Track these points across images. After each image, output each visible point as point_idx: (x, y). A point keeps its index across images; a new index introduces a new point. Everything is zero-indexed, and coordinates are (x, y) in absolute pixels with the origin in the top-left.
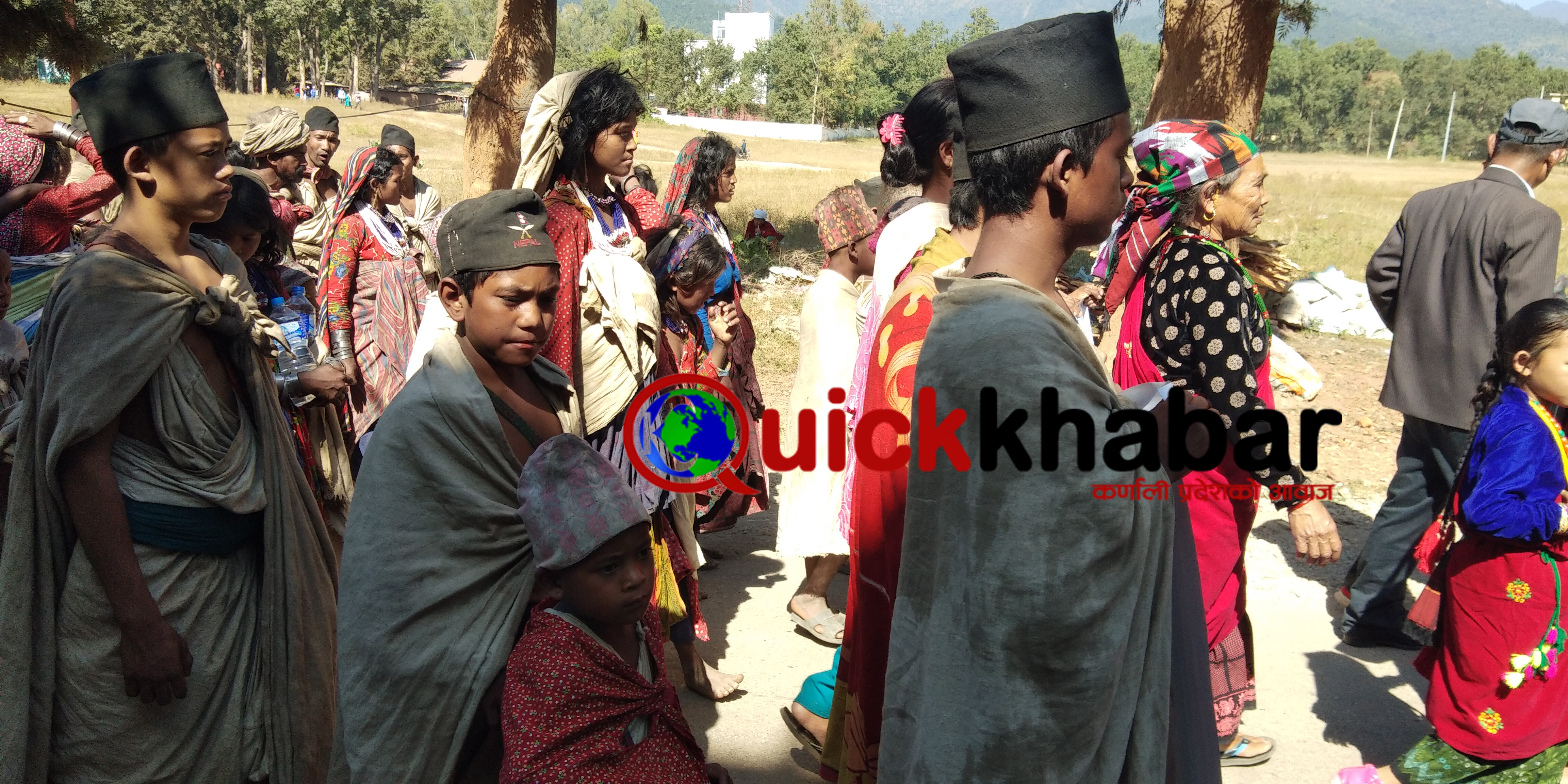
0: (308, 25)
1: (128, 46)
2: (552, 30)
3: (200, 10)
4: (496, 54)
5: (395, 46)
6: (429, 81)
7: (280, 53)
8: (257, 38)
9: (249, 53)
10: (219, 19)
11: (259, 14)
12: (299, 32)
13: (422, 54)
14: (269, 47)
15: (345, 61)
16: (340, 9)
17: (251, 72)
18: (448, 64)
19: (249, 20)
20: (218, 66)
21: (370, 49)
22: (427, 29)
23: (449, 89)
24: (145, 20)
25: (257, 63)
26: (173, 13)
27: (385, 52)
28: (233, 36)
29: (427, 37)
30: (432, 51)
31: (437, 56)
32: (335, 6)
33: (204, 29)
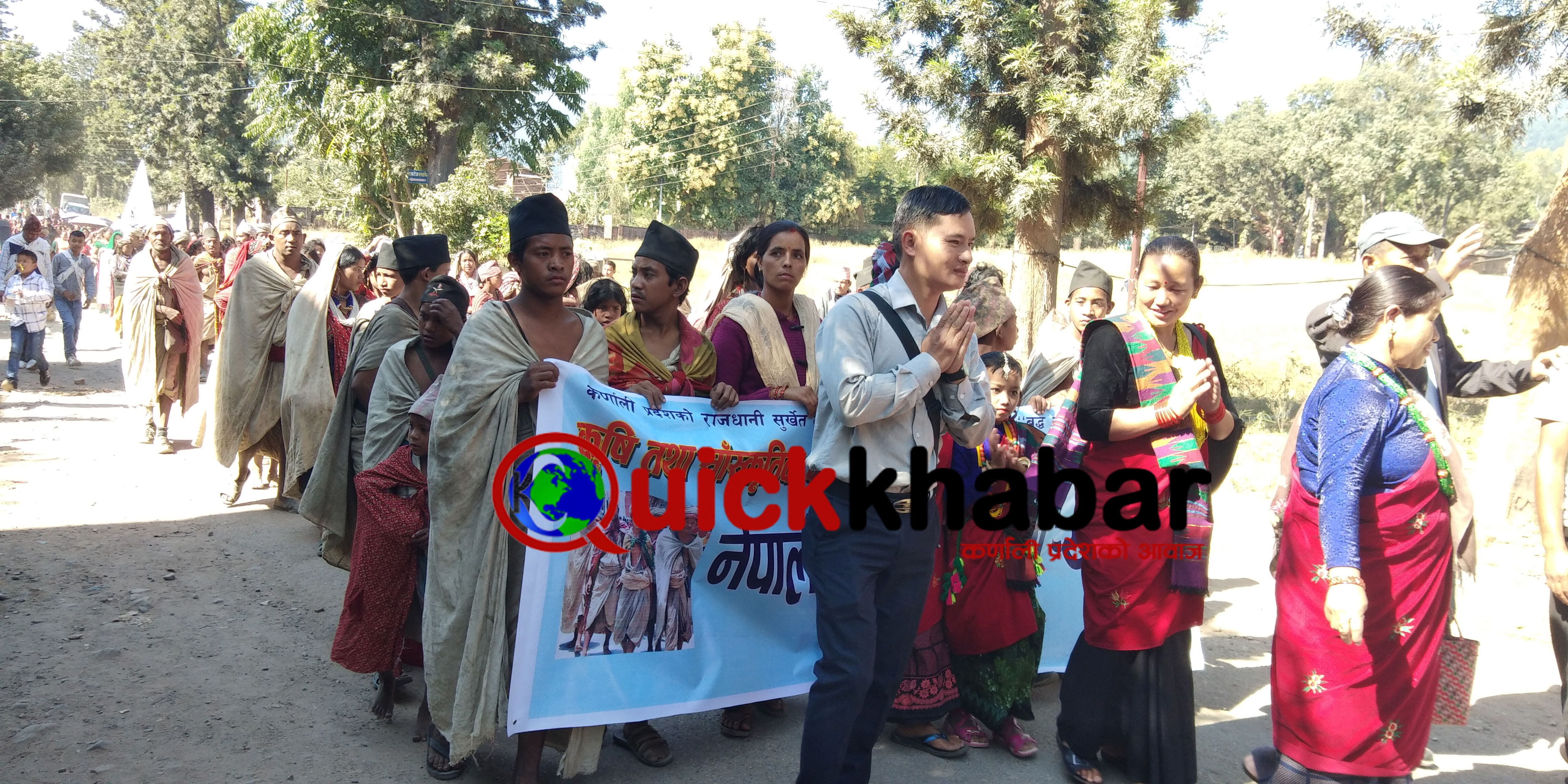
0: (1374, 188)
1: (1198, 216)
3: (1268, 180)
5: (1466, 209)
7: (1342, 219)
8: (1320, 204)
9: (1310, 220)
10: (1286, 188)
11: (1325, 182)
12: (1363, 197)
13: (1497, 215)
14: (1332, 213)
16: (1410, 173)
17: (1310, 236)
18: (1525, 225)
19: (1315, 187)
20: (1279, 232)
21: (1437, 211)
22: (1503, 189)
24: (1216, 192)
25: (1317, 228)
26: (1242, 184)
27: (1454, 214)
28: (1297, 203)
29: (1504, 197)
30: (1507, 213)
31: (1512, 217)
32: (1405, 169)
33: (1269, 198)
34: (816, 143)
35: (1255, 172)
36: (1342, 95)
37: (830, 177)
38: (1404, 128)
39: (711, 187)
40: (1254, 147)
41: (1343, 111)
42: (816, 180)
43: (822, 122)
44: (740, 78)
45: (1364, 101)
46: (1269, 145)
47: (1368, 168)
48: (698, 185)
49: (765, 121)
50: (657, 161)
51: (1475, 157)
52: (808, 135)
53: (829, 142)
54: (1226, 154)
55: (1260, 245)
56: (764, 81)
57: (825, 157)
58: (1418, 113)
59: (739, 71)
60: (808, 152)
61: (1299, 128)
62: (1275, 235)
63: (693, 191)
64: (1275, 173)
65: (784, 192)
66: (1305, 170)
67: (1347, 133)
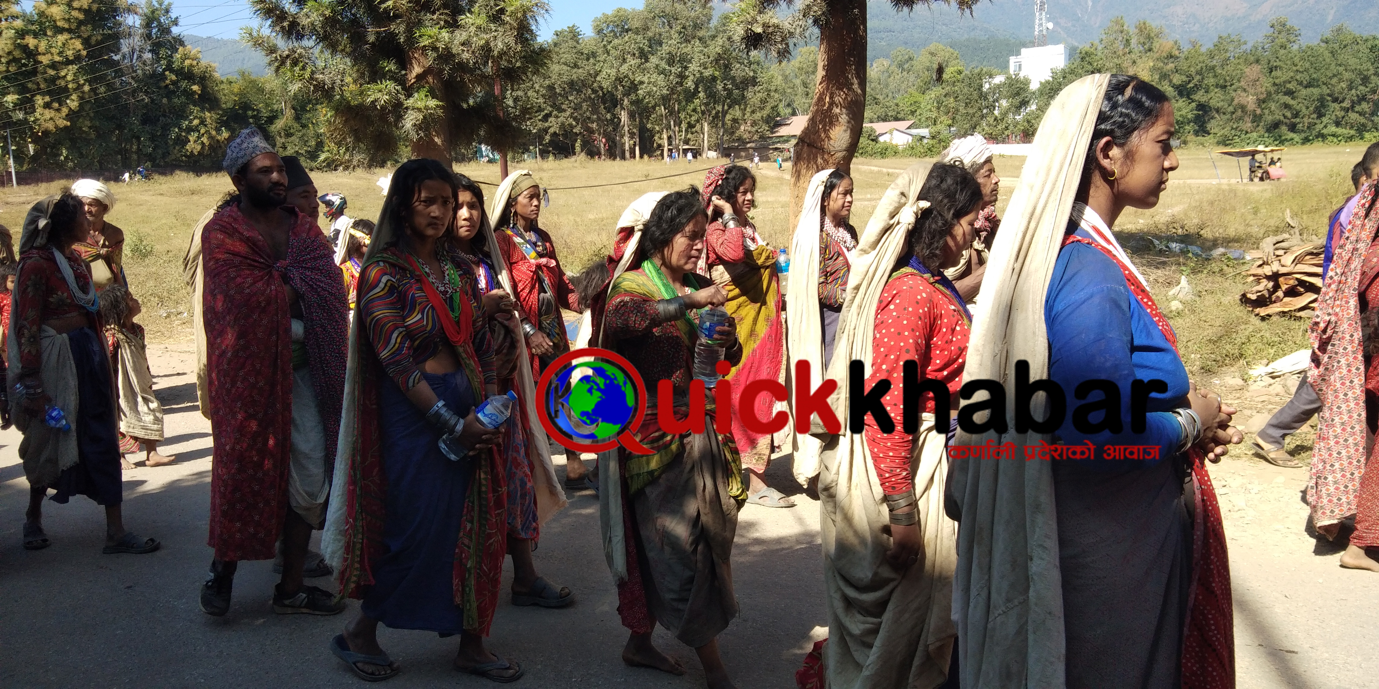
0: (670, 101)
1: (539, 130)
2: (863, 82)
3: (590, 97)
4: (816, 108)
5: (736, 112)
6: (762, 138)
7: (649, 126)
8: (632, 116)
9: (626, 128)
10: (604, 104)
11: (633, 97)
12: (663, 108)
13: (758, 116)
14: (641, 121)
15: (698, 127)
16: (693, 87)
17: (627, 143)
18: (778, 121)
19: (626, 102)
20: (604, 140)
21: (716, 116)
22: (761, 94)
23: (779, 142)
24: (551, 109)
25: (632, 135)
26: (570, 101)
27: (728, 117)
28: (614, 116)
29: (761, 101)
30: (765, 113)
31: (769, 116)
32: (690, 84)
33: (593, 113)
34: (174, 77)
35: (579, 91)
36: (636, 24)
37: (196, 110)
38: (685, 50)
39: (66, 127)
40: (575, 70)
41: (639, 38)
42: (181, 114)
43: (178, 55)
44: (81, 16)
45: (653, 29)
46: (587, 68)
47: (663, 84)
48: (50, 126)
49: (116, 58)
51: (738, 71)
52: (164, 70)
53: (188, 75)
54: (554, 77)
55: (592, 153)
56: (107, 19)
57: (185, 90)
58: (694, 38)
59: (80, 10)
60: (167, 86)
61: (608, 53)
62: (601, 142)
63: (46, 133)
64: (594, 91)
65: (147, 128)
66: (616, 87)
67: (644, 56)
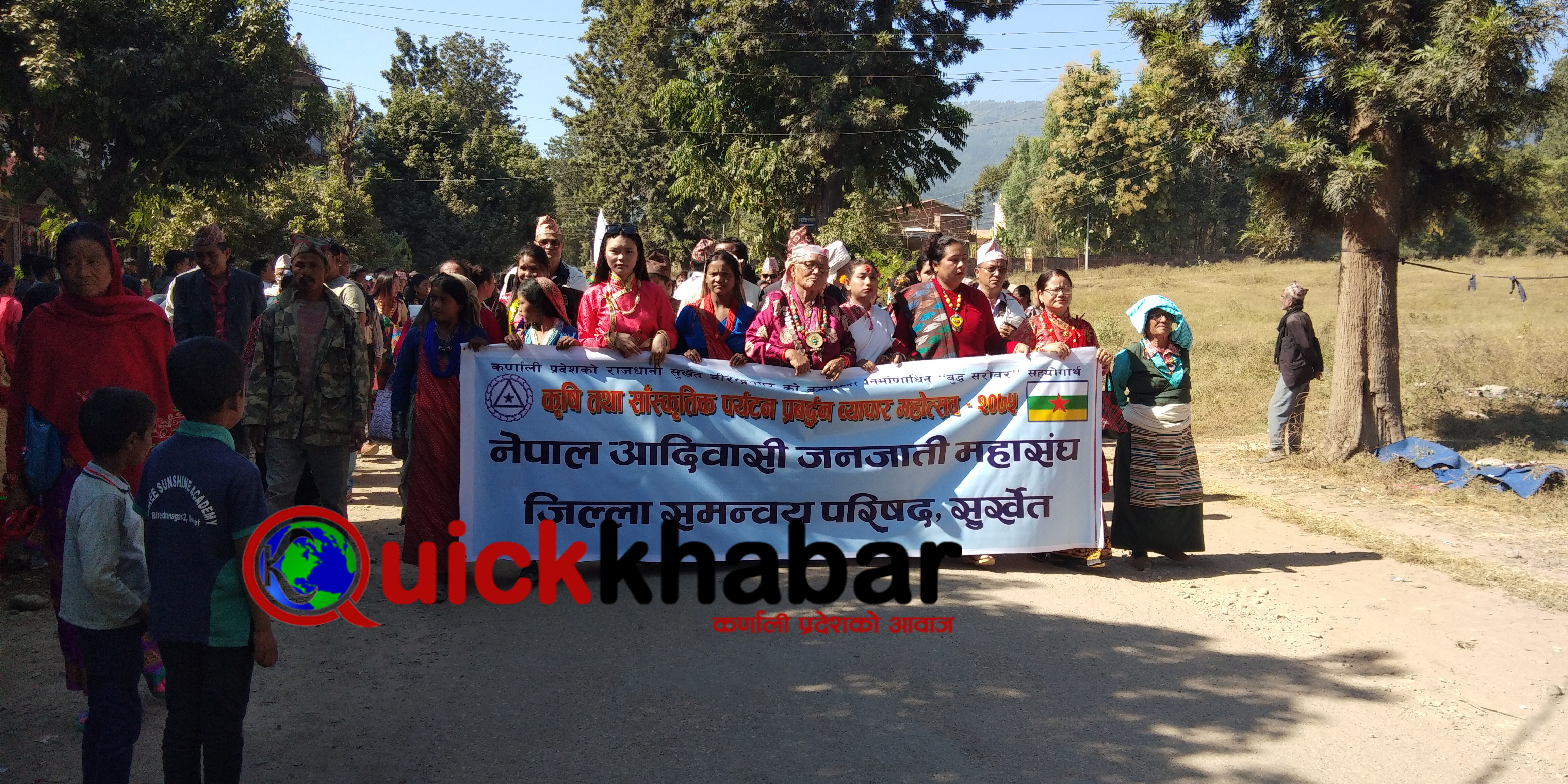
39: (1142, 210)
44: (1172, 95)
48: (1127, 210)
50: (1084, 189)
59: (1171, 88)
63: (1123, 216)
65: (1225, 210)
